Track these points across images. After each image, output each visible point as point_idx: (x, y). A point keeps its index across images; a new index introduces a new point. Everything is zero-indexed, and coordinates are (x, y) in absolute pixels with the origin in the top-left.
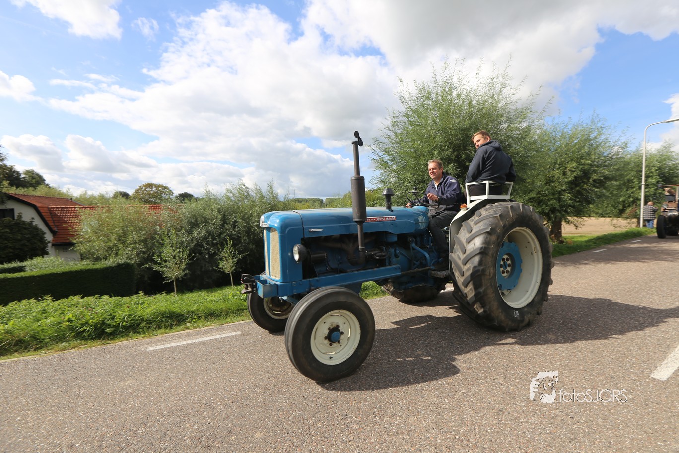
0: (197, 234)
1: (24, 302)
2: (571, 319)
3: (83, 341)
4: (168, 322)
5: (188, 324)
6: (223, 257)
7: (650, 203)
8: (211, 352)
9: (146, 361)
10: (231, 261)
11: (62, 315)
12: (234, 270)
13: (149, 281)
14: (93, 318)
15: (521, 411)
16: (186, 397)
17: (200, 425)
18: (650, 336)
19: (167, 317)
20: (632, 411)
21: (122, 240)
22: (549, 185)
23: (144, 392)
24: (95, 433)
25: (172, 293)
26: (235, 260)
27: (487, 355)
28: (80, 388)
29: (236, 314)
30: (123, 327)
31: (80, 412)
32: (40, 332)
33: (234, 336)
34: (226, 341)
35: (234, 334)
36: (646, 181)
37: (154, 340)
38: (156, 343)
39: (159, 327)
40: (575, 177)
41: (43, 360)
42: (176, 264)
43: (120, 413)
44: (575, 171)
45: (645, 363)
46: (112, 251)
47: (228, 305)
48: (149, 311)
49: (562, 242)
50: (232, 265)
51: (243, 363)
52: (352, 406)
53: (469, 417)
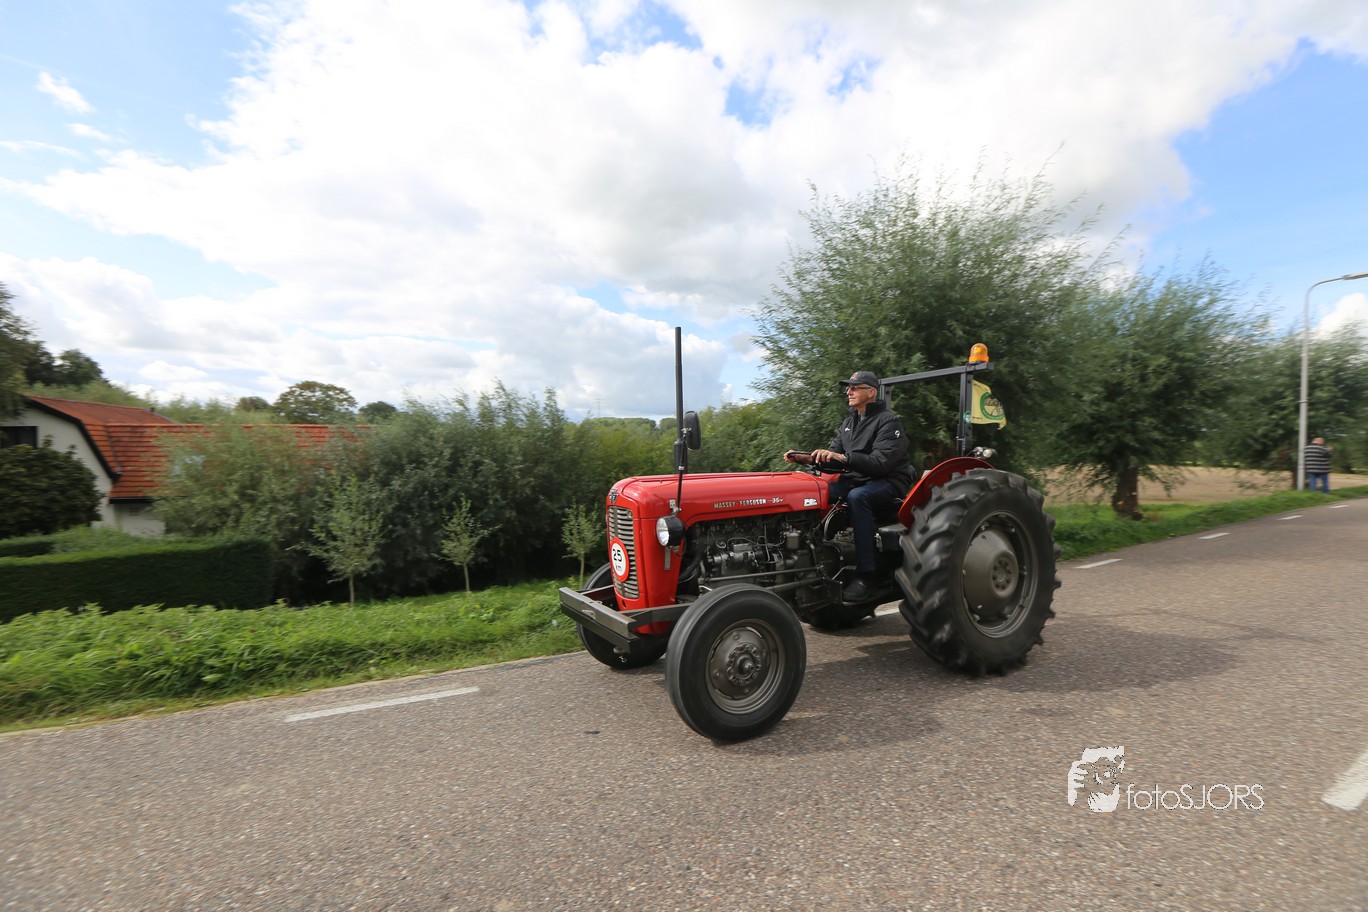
0: (400, 486)
1: (45, 615)
2: (1157, 677)
3: (156, 699)
4: (332, 663)
5: (373, 670)
6: (451, 532)
7: (1318, 441)
8: (416, 728)
9: (283, 743)
10: (466, 540)
11: (118, 645)
12: (472, 560)
13: (300, 579)
14: (181, 651)
15: (1052, 868)
16: (359, 821)
17: (383, 881)
18: (1320, 715)
19: (332, 653)
20: (1285, 874)
21: (251, 495)
22: (1113, 401)
23: (273, 808)
24: (168, 893)
25: (344, 605)
26: (476, 539)
27: (983, 747)
28: (143, 797)
29: (470, 649)
30: (240, 671)
31: (140, 847)
32: (71, 679)
33: (465, 696)
34: (447, 706)
35: (464, 691)
36: (1310, 394)
37: (300, 700)
38: (305, 706)
39: (313, 675)
40: (1166, 386)
41: (73, 737)
42: (356, 545)
43: (221, 852)
44: (1163, 373)
45: (1311, 772)
46: (228, 516)
47: (456, 629)
48: (293, 639)
49: (1138, 517)
50: (467, 549)
51: (479, 753)
52: (700, 848)
53: (942, 879)
